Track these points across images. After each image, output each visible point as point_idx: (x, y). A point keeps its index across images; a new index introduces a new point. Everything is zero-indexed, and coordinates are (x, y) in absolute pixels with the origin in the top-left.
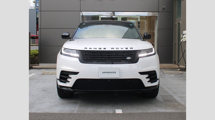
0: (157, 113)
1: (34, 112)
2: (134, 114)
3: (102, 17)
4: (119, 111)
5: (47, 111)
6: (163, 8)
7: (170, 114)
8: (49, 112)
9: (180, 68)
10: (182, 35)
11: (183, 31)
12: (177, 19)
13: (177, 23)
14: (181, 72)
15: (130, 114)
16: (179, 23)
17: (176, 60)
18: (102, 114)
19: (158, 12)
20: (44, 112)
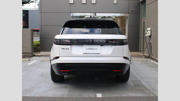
0: (129, 97)
1: (33, 96)
2: (111, 98)
3: (87, 17)
4: (99, 95)
5: (43, 95)
6: (132, 10)
7: (140, 97)
8: (45, 96)
9: (144, 56)
10: (146, 31)
11: (148, 28)
12: (142, 19)
13: (142, 22)
14: (145, 59)
15: (108, 98)
16: (144, 22)
17: (142, 49)
18: (86, 98)
19: (129, 13)
20: (40, 96)
